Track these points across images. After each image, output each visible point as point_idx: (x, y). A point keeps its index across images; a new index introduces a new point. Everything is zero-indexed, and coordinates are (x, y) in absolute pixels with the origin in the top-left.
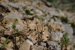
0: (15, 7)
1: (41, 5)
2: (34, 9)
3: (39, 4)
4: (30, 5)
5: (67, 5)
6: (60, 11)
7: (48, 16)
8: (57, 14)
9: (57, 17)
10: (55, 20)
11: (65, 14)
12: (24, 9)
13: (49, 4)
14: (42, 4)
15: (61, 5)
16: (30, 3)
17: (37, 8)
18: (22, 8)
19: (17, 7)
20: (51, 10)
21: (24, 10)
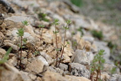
0: (22, 6)
1: (62, 8)
2: (52, 13)
3: (60, 7)
4: (45, 7)
5: (104, 13)
6: (92, 21)
7: (72, 26)
8: (86, 25)
9: (86, 29)
10: (83, 34)
11: (99, 27)
12: (37, 11)
13: (75, 8)
14: (65, 8)
15: (94, 12)
16: (45, 4)
17: (56, 12)
18: (34, 10)
19: (26, 7)
20: (78, 19)
21: (36, 13)
